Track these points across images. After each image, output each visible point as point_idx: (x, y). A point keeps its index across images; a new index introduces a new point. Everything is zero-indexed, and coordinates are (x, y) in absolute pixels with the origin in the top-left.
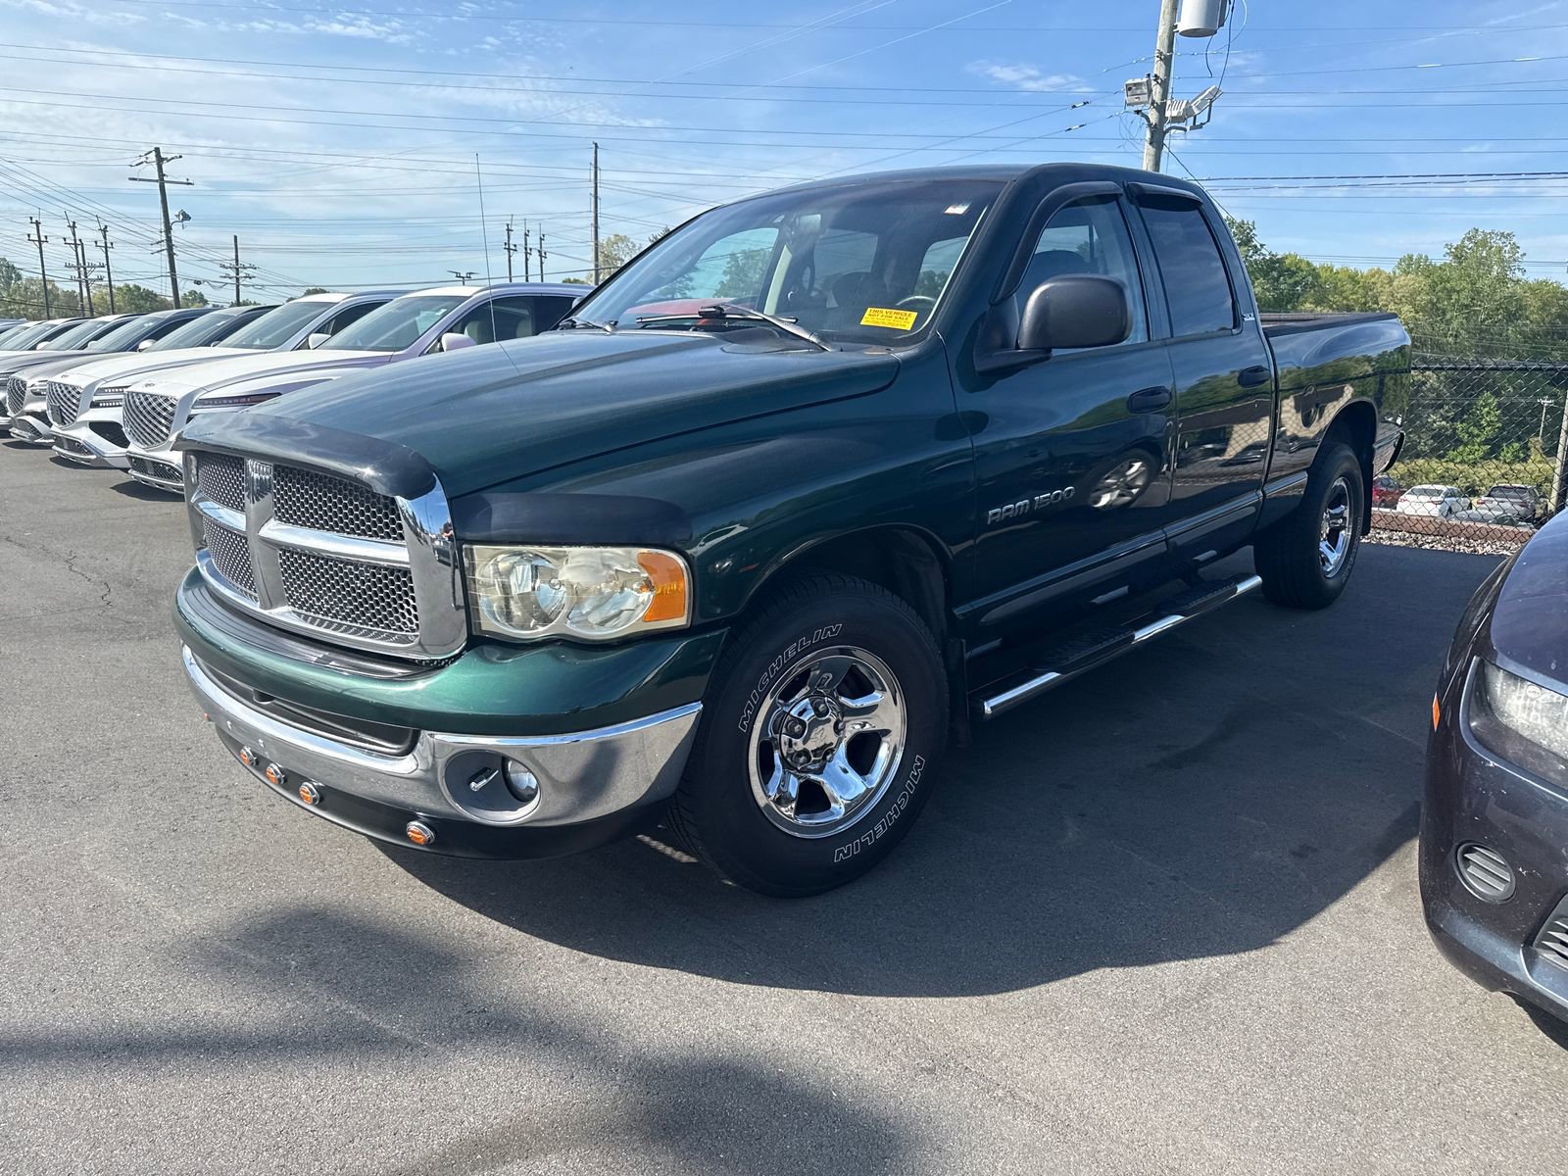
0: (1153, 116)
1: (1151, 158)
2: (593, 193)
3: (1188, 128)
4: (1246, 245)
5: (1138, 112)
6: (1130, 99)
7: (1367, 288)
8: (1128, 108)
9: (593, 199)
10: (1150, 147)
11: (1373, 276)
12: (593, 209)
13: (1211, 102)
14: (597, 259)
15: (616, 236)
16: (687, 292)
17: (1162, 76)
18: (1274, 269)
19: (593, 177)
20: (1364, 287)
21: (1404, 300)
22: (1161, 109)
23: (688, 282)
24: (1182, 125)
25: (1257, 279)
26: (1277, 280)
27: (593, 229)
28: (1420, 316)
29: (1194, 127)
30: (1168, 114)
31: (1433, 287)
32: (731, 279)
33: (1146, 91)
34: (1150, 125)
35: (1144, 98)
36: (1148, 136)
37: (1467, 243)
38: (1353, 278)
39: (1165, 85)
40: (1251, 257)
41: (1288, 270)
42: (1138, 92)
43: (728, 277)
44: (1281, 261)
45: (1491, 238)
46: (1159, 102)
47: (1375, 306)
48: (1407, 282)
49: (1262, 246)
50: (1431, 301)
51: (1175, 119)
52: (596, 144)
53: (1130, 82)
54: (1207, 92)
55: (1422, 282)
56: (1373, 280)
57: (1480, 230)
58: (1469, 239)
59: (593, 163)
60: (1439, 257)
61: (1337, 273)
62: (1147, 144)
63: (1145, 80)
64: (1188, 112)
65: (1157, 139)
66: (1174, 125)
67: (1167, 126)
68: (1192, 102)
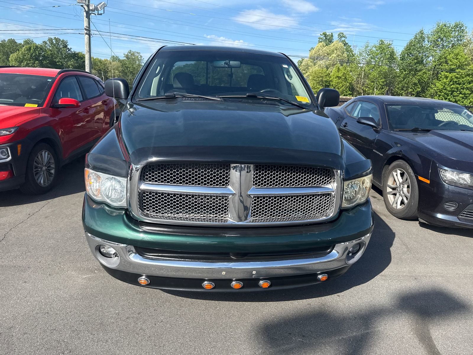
0: (86, 8)
1: (87, 22)
3: (96, 14)
4: (65, 47)
5: (82, 6)
7: (105, 65)
8: (79, 4)
10: (86, 18)
11: (106, 61)
13: (104, 7)
18: (76, 56)
20: (104, 64)
21: (115, 69)
22: (88, 6)
24: (94, 13)
25: (71, 59)
26: (77, 60)
28: (120, 74)
29: (98, 14)
30: (90, 8)
31: (122, 66)
34: (85, 11)
36: (85, 14)
37: (129, 54)
38: (100, 61)
40: (68, 52)
41: (80, 57)
44: (78, 54)
45: (135, 53)
46: (87, 4)
47: (108, 70)
48: (116, 64)
49: (71, 48)
50: (122, 70)
51: (92, 10)
54: (102, 4)
55: (120, 64)
56: (106, 62)
57: (132, 51)
58: (129, 53)
60: (122, 57)
61: (95, 59)
64: (96, 9)
65: (88, 16)
66: (92, 12)
67: (90, 12)
68: (98, 5)
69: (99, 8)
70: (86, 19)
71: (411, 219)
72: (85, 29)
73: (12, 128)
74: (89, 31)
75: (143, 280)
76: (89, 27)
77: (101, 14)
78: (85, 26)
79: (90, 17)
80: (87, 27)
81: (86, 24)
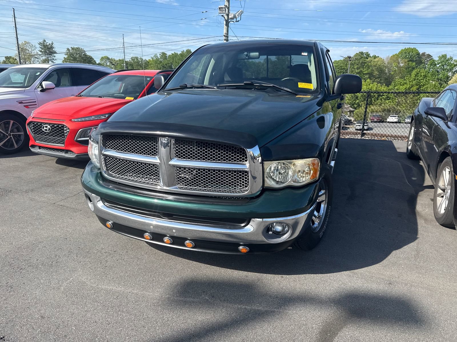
0: (226, 17)
1: (226, 29)
2: (14, 26)
3: (235, 21)
5: (222, 16)
6: (220, 12)
8: (220, 14)
9: (15, 28)
12: (15, 32)
13: (241, 15)
14: (19, 49)
15: (25, 42)
16: (53, 61)
17: (228, 6)
19: (14, 21)
22: (228, 15)
23: (54, 57)
24: (233, 20)
27: (16, 39)
29: (236, 21)
30: (230, 17)
32: (68, 57)
33: (224, 10)
34: (225, 20)
35: (224, 12)
36: (225, 23)
39: (228, 8)
42: (222, 10)
43: (67, 56)
46: (227, 13)
51: (231, 19)
52: (14, 9)
53: (220, 7)
54: (240, 12)
59: (13, 15)
62: (225, 25)
63: (224, 7)
64: (235, 17)
65: (227, 24)
66: (231, 20)
67: (229, 20)
68: (236, 14)
69: (236, 16)
70: (225, 27)
71: (450, 227)
72: (224, 36)
73: (107, 114)
74: (228, 37)
75: (109, 223)
76: (227, 34)
77: (238, 21)
78: (224, 33)
79: (229, 25)
80: (226, 34)
81: (225, 31)
